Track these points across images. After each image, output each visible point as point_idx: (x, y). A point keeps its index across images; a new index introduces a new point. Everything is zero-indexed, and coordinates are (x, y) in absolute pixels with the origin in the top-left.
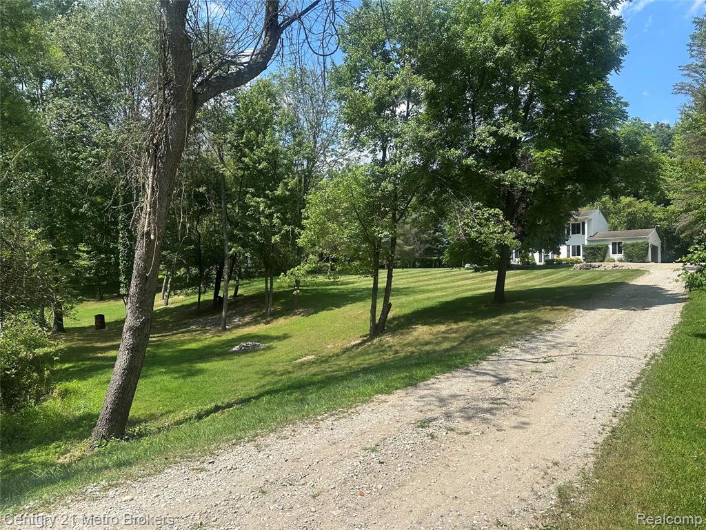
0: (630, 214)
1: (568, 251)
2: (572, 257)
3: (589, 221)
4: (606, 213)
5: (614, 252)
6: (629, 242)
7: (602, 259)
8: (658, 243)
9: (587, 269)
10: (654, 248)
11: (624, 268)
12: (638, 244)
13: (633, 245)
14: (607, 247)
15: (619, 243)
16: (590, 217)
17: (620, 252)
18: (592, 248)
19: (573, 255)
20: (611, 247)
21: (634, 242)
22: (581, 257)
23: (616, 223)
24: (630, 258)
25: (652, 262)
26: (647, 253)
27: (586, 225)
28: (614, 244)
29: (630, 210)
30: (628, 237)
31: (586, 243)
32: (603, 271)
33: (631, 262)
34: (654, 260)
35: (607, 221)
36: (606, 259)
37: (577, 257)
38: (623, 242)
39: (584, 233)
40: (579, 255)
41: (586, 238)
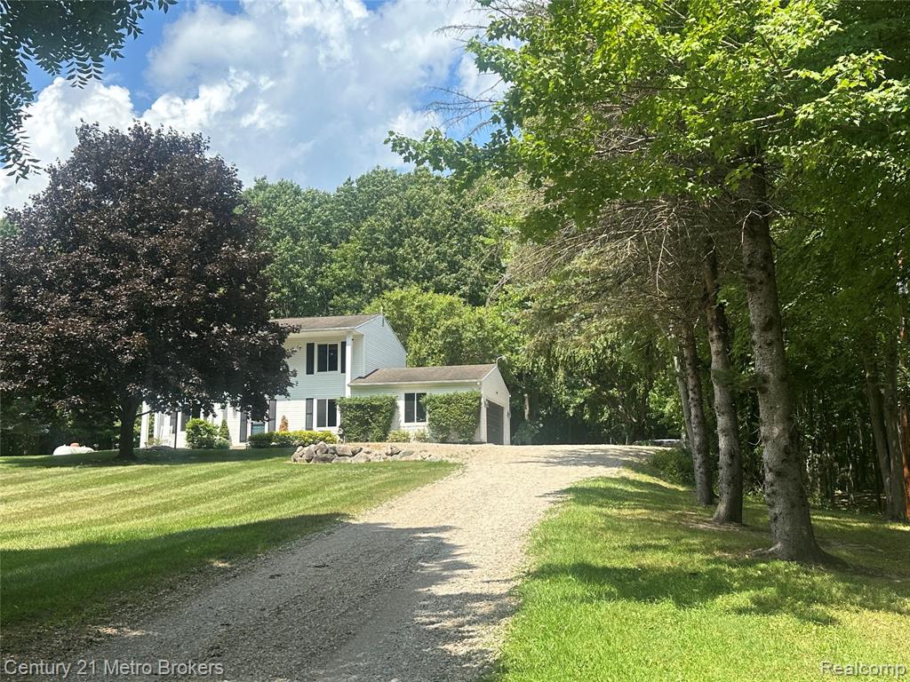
0: (448, 331)
1: (309, 414)
2: (316, 430)
3: (357, 339)
4: (401, 327)
5: (409, 419)
6: (441, 393)
7: (381, 434)
8: (503, 398)
9: (324, 460)
10: (494, 410)
11: (412, 458)
12: (458, 399)
13: (448, 401)
14: (393, 403)
15: (420, 396)
16: (359, 330)
17: (421, 418)
18: (359, 407)
19: (321, 424)
20: (401, 404)
21: (451, 392)
22: (335, 431)
23: (424, 353)
24: (443, 433)
25: (488, 442)
26: (478, 421)
27: (349, 349)
28: (409, 397)
29: (449, 322)
30: (439, 382)
31: (348, 394)
32: (360, 466)
33: (444, 441)
34: (495, 438)
35: (405, 346)
36: (390, 435)
37: (327, 429)
38: (428, 393)
39: (343, 371)
40: (332, 423)
41: (348, 381)
